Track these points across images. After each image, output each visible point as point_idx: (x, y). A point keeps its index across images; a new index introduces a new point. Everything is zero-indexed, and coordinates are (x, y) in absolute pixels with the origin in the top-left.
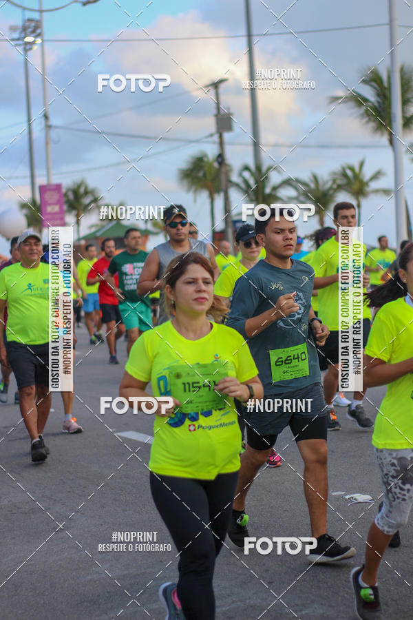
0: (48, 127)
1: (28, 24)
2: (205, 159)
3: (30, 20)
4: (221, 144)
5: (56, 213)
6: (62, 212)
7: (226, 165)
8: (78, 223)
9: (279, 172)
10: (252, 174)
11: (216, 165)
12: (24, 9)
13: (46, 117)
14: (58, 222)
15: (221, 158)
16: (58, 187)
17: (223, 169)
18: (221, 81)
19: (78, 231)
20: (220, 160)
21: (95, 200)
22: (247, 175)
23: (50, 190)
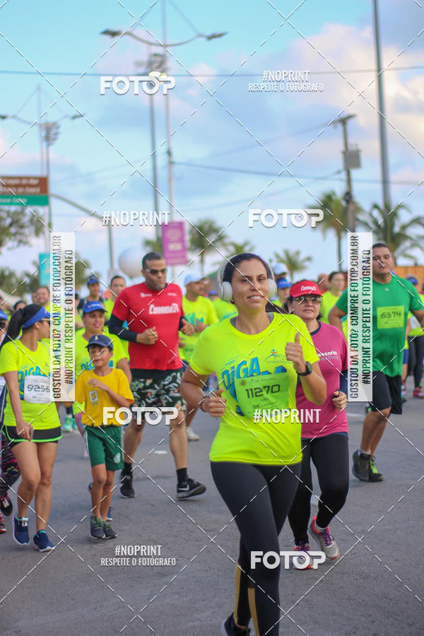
0: (171, 163)
1: (154, 59)
2: (333, 197)
3: (156, 55)
4: (349, 181)
5: (178, 251)
6: (184, 249)
7: (354, 203)
8: (202, 261)
9: (409, 211)
10: (381, 212)
11: (344, 203)
12: (150, 44)
13: (169, 153)
14: (182, 260)
15: (348, 196)
16: (180, 225)
17: (351, 208)
18: (350, 117)
19: (202, 270)
20: (347, 198)
21: (221, 238)
22: (376, 213)
23: (173, 227)
